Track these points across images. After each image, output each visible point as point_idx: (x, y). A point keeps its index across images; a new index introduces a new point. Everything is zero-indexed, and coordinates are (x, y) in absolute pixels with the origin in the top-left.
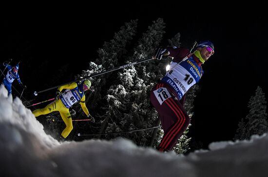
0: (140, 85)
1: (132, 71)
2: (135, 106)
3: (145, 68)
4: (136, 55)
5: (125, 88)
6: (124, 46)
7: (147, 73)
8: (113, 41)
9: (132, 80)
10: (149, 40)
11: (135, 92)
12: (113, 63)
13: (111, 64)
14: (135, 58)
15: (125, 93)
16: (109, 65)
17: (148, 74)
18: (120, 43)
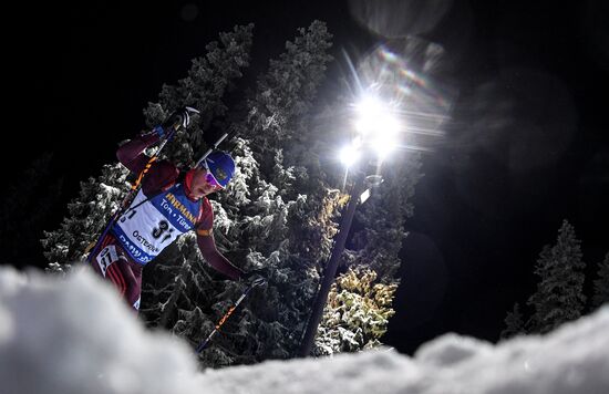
0: (269, 201)
1: (245, 161)
2: (255, 259)
3: (279, 153)
4: (255, 118)
5: (226, 210)
6: (220, 93)
7: (285, 169)
8: (187, 81)
9: (245, 186)
10: (291, 80)
11: (256, 220)
12: (189, 141)
13: (186, 145)
14: (251, 126)
15: (227, 222)
16: (179, 147)
17: (290, 169)
18: (208, 86)
